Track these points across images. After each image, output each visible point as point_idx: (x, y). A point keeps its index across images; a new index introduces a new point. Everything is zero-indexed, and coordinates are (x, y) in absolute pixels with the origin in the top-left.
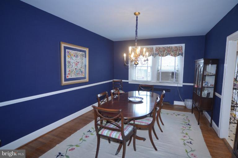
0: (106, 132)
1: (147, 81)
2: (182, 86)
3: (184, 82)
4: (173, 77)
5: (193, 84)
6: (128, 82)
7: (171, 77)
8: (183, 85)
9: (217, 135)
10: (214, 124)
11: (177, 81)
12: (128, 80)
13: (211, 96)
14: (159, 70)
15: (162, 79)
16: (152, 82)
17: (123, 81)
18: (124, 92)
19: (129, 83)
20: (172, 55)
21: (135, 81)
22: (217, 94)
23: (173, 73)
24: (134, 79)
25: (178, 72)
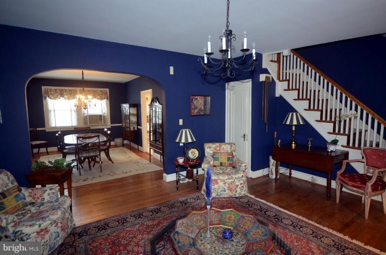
3: (111, 124)
4: (101, 120)
5: (121, 125)
6: (45, 130)
7: (99, 120)
8: (111, 126)
9: (143, 152)
10: (140, 147)
11: (105, 123)
12: (44, 127)
13: (136, 129)
15: (90, 123)
17: (38, 129)
18: (46, 142)
19: (47, 131)
20: (98, 99)
22: (139, 127)
23: (101, 116)
24: (53, 125)
25: (106, 115)
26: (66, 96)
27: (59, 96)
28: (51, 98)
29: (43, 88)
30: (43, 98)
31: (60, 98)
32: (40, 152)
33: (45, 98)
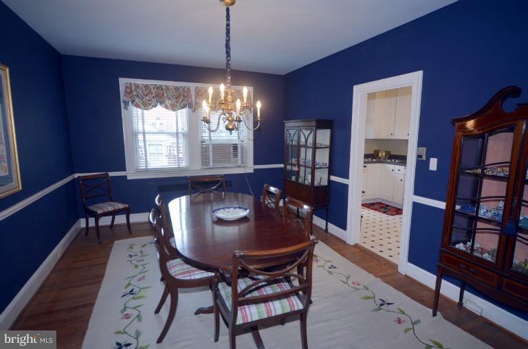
0: (252, 313)
1: (179, 169)
2: (252, 171)
3: (255, 164)
4: (236, 155)
6: (126, 177)
7: (232, 155)
8: (255, 170)
9: (345, 242)
10: (334, 227)
11: (242, 161)
12: (125, 170)
14: (204, 142)
15: (214, 161)
16: (192, 169)
17: (111, 174)
18: (127, 206)
19: (128, 178)
21: (147, 171)
23: (235, 147)
24: (142, 166)
25: (245, 144)
26: (168, 102)
27: (154, 101)
28: (138, 106)
29: (123, 82)
30: (122, 105)
31: (155, 106)
32: (115, 223)
33: (126, 104)
